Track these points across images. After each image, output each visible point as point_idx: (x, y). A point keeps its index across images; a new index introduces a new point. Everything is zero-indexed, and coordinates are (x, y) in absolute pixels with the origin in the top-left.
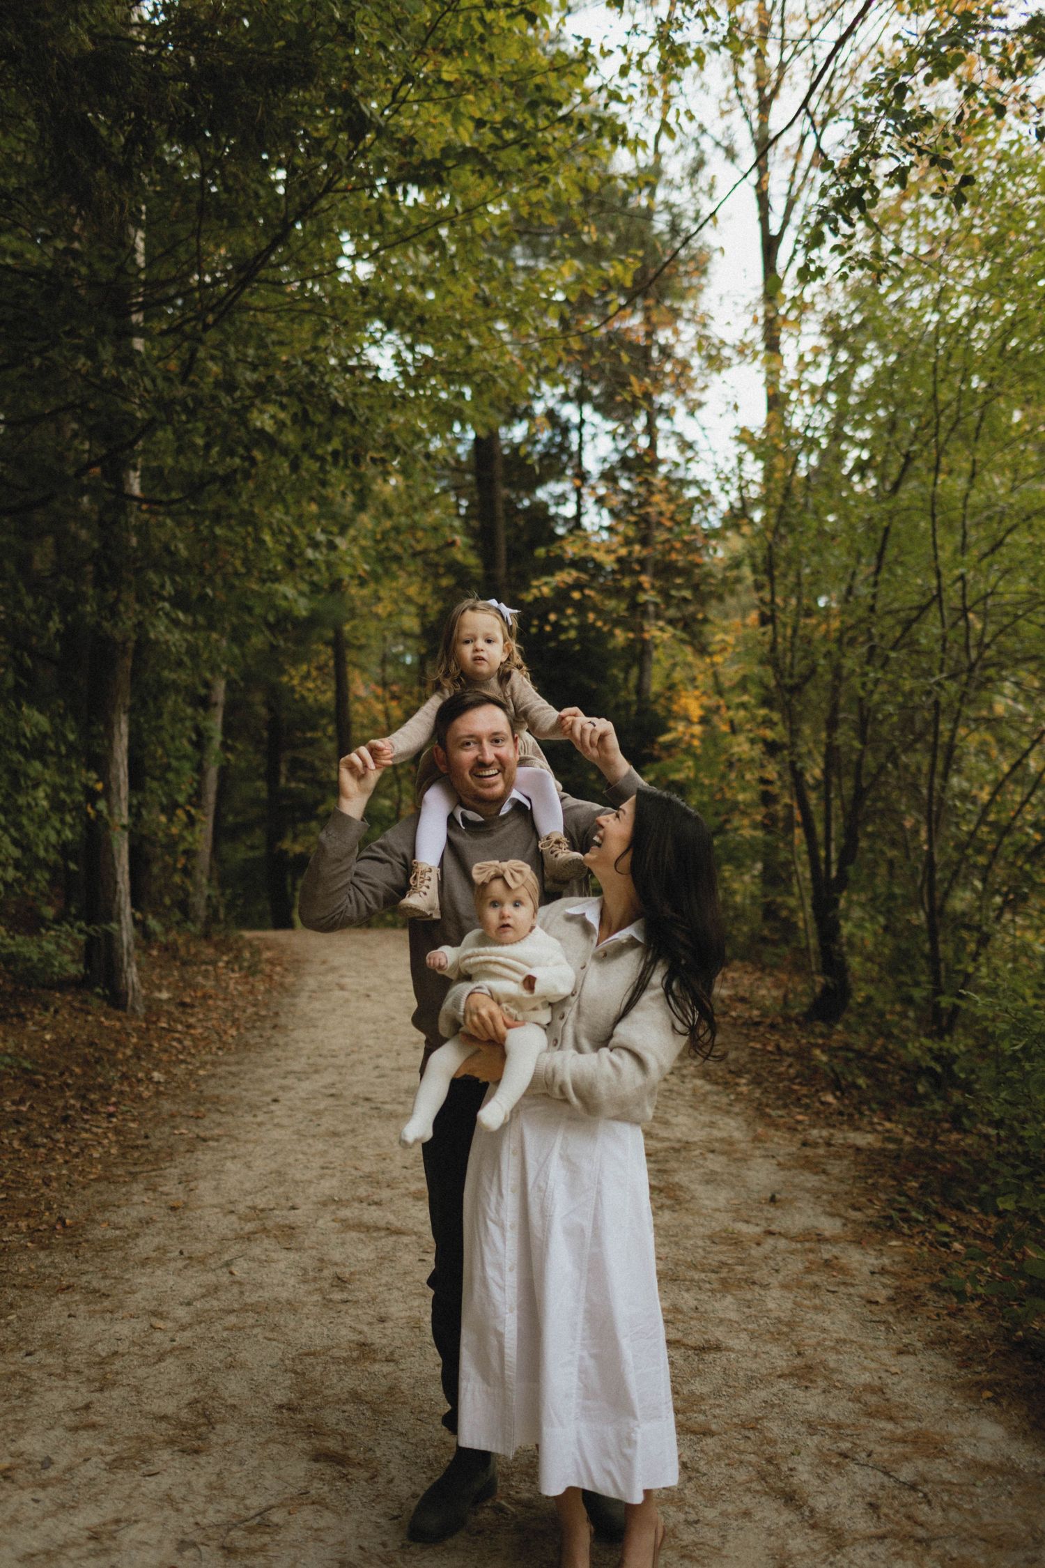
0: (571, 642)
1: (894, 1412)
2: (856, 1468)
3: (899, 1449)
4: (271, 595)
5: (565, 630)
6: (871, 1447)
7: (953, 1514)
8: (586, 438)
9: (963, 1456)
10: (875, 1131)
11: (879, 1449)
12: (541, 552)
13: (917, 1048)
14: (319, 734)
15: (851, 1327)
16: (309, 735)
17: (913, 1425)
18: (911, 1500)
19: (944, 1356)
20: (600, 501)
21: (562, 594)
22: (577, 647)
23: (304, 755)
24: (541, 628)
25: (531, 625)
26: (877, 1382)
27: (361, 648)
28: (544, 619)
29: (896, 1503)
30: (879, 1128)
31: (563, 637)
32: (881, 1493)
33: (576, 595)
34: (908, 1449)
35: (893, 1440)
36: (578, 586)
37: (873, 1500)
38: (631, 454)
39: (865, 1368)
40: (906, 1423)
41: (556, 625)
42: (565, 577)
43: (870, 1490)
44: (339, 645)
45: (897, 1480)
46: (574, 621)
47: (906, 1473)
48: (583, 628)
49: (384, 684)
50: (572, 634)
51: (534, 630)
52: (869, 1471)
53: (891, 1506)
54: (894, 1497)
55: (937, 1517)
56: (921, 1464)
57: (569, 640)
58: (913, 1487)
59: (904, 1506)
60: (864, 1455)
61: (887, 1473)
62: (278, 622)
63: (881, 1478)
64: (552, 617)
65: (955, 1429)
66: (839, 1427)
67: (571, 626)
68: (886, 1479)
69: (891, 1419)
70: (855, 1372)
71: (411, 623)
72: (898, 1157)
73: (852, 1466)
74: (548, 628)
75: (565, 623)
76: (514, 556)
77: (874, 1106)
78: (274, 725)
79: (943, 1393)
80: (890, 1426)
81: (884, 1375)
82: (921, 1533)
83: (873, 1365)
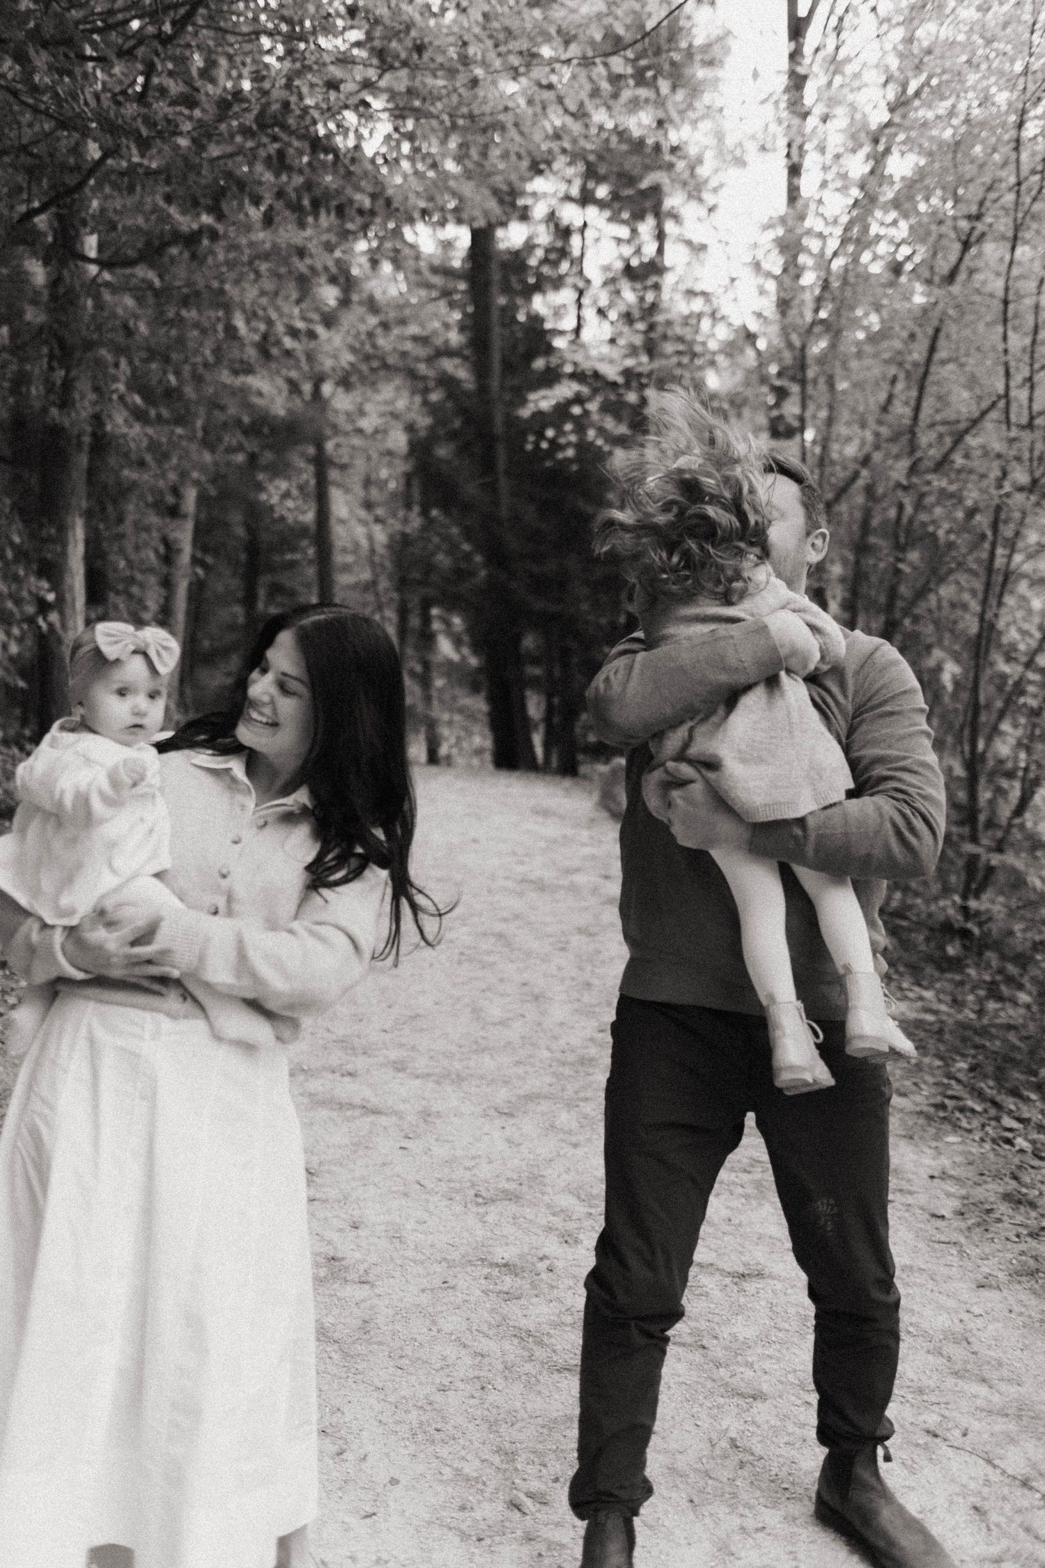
0: (568, 461)
1: (986, 1371)
2: (950, 1453)
3: (1000, 1426)
4: (244, 391)
5: (562, 448)
6: (965, 1421)
8: (589, 241)
10: (906, 998)
11: (976, 1426)
12: (539, 364)
13: (948, 907)
14: (297, 556)
15: (915, 1250)
16: (289, 557)
17: (1012, 1390)
18: (1026, 1503)
20: (601, 312)
21: (562, 411)
22: (575, 468)
23: (285, 579)
24: (537, 444)
25: (525, 441)
26: (958, 1328)
27: (343, 467)
28: (541, 435)
29: (1007, 1507)
30: (911, 995)
31: (560, 456)
32: (986, 1492)
33: (576, 410)
34: (1012, 1427)
35: (991, 1412)
36: (578, 399)
37: (977, 1500)
38: (635, 262)
39: (941, 1307)
40: (1003, 1387)
41: (552, 442)
42: (565, 390)
43: (972, 1485)
44: (321, 463)
45: (1004, 1472)
46: (573, 438)
47: (1014, 1462)
48: (583, 447)
49: (368, 505)
50: (570, 453)
51: (529, 447)
52: (966, 1457)
53: (1001, 1510)
54: (1004, 1498)
56: (1030, 1446)
57: (566, 459)
58: (1026, 1483)
59: (1019, 1511)
60: (957, 1433)
61: (989, 1462)
62: (253, 423)
63: (982, 1469)
64: (550, 433)
66: (921, 1391)
67: (569, 444)
68: (989, 1469)
69: (983, 1380)
70: (928, 1312)
71: (398, 440)
72: (940, 1032)
73: (944, 1449)
74: (544, 445)
75: (562, 441)
76: (508, 367)
77: (901, 969)
78: (252, 548)
80: (983, 1390)
81: (965, 1317)
83: (951, 1303)
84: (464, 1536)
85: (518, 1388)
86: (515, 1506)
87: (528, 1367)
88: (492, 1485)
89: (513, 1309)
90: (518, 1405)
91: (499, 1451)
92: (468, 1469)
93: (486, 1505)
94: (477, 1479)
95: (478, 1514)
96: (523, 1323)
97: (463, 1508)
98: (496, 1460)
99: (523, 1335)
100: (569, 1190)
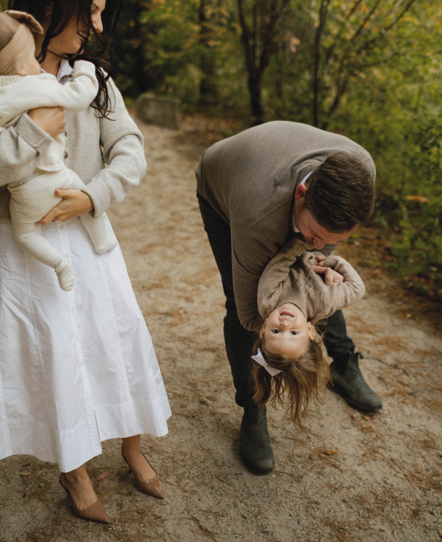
1: (371, 329)
3: (381, 348)
6: (368, 348)
7: (420, 378)
9: (412, 348)
11: (371, 349)
19: (379, 298)
26: (355, 315)
29: (391, 376)
32: (381, 372)
34: (385, 348)
35: (376, 343)
37: (379, 375)
40: (378, 334)
43: (376, 370)
45: (387, 364)
47: (389, 359)
52: (371, 361)
53: (389, 377)
54: (389, 373)
55: (413, 381)
56: (394, 354)
58: (395, 367)
59: (396, 376)
61: (380, 361)
63: (378, 364)
65: (401, 334)
68: (381, 364)
69: (370, 333)
79: (387, 317)
80: (370, 336)
82: (409, 390)
84: (187, 417)
85: (188, 360)
86: (203, 403)
87: (189, 351)
88: (190, 397)
89: (174, 330)
90: (190, 366)
91: (189, 384)
92: (178, 392)
93: (191, 404)
94: (184, 396)
95: (189, 408)
96: (181, 335)
97: (182, 407)
98: (189, 387)
99: (183, 340)
100: (181, 280)
